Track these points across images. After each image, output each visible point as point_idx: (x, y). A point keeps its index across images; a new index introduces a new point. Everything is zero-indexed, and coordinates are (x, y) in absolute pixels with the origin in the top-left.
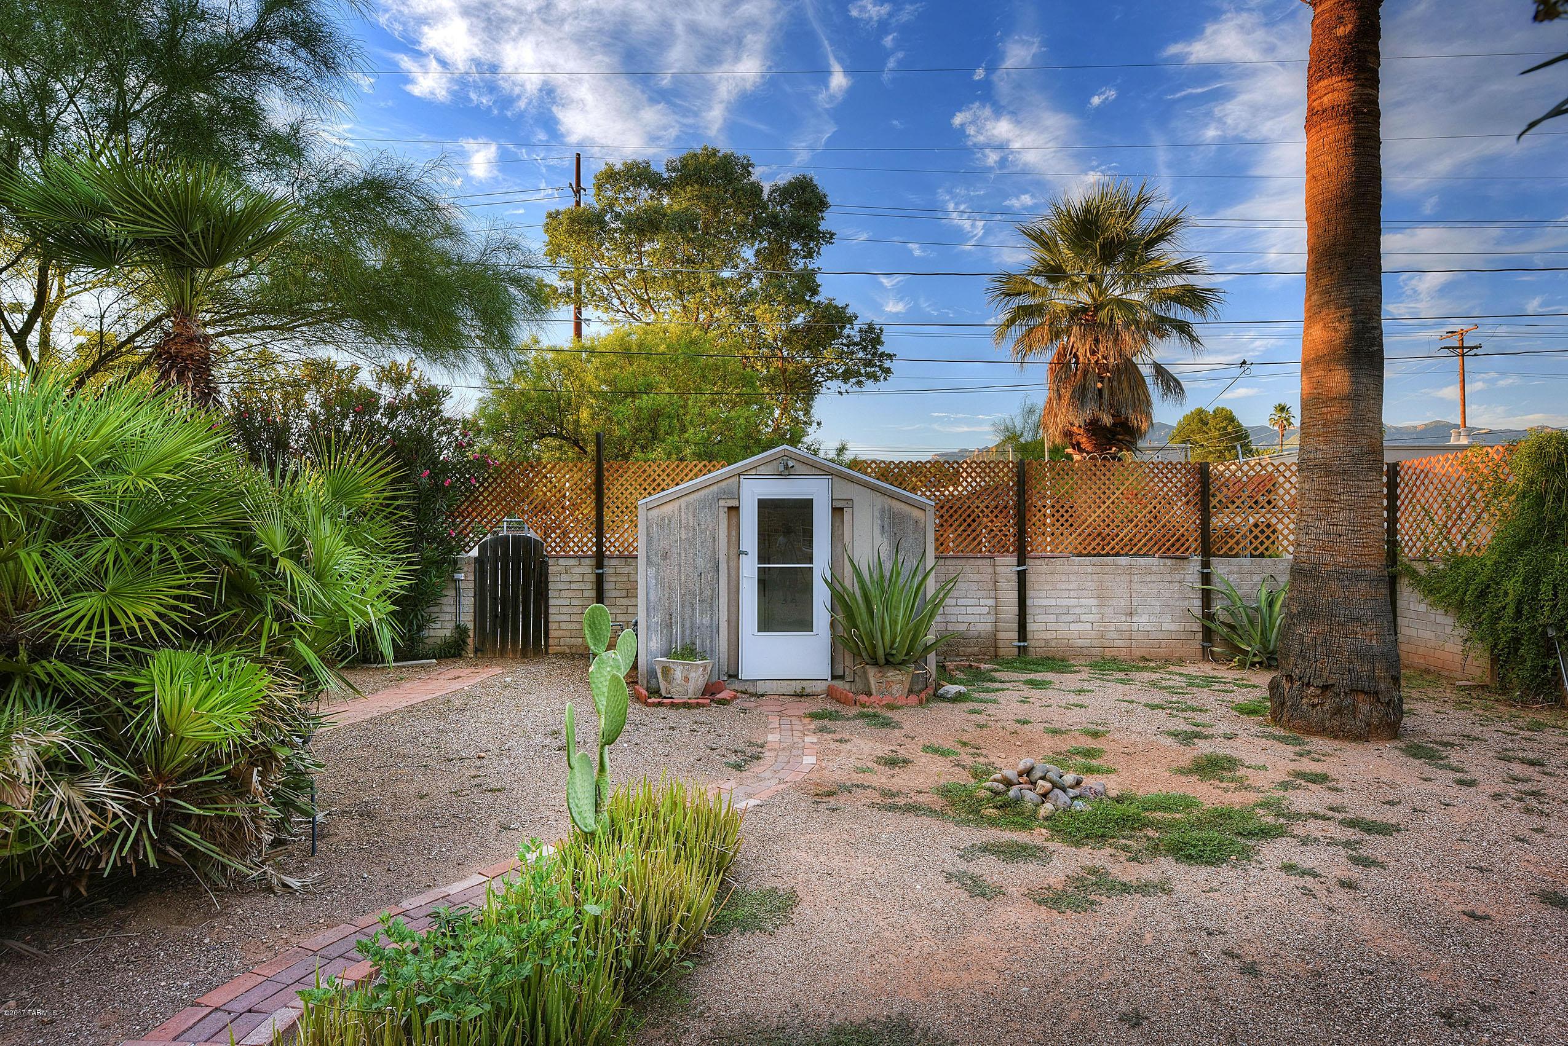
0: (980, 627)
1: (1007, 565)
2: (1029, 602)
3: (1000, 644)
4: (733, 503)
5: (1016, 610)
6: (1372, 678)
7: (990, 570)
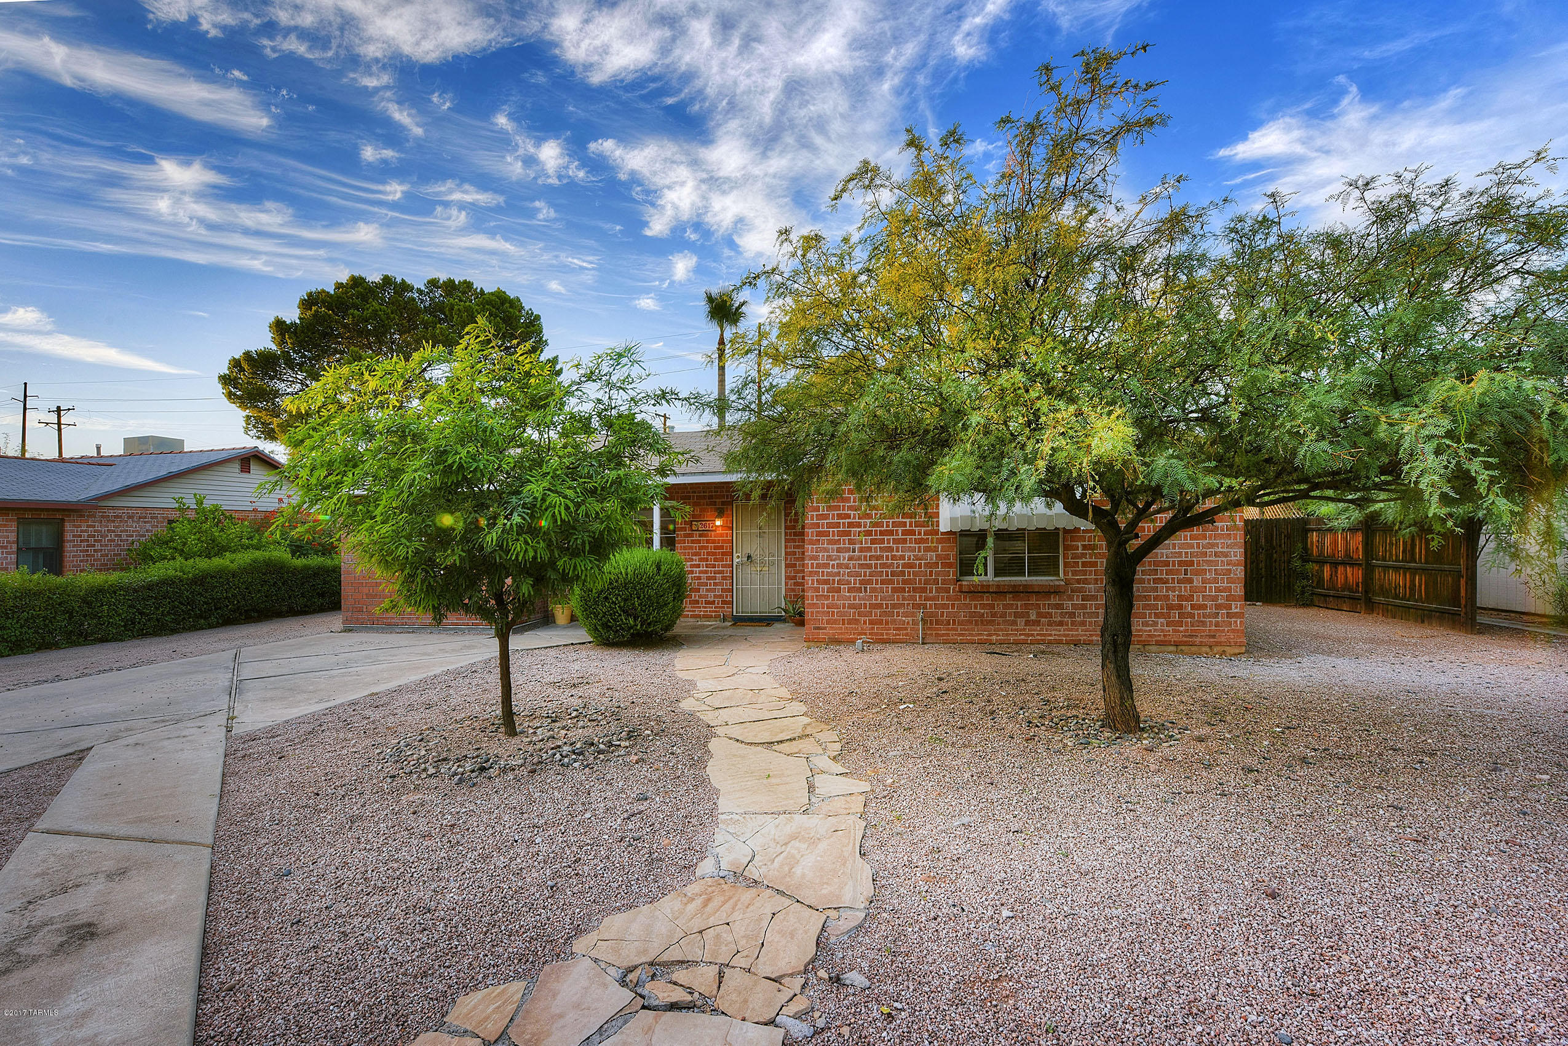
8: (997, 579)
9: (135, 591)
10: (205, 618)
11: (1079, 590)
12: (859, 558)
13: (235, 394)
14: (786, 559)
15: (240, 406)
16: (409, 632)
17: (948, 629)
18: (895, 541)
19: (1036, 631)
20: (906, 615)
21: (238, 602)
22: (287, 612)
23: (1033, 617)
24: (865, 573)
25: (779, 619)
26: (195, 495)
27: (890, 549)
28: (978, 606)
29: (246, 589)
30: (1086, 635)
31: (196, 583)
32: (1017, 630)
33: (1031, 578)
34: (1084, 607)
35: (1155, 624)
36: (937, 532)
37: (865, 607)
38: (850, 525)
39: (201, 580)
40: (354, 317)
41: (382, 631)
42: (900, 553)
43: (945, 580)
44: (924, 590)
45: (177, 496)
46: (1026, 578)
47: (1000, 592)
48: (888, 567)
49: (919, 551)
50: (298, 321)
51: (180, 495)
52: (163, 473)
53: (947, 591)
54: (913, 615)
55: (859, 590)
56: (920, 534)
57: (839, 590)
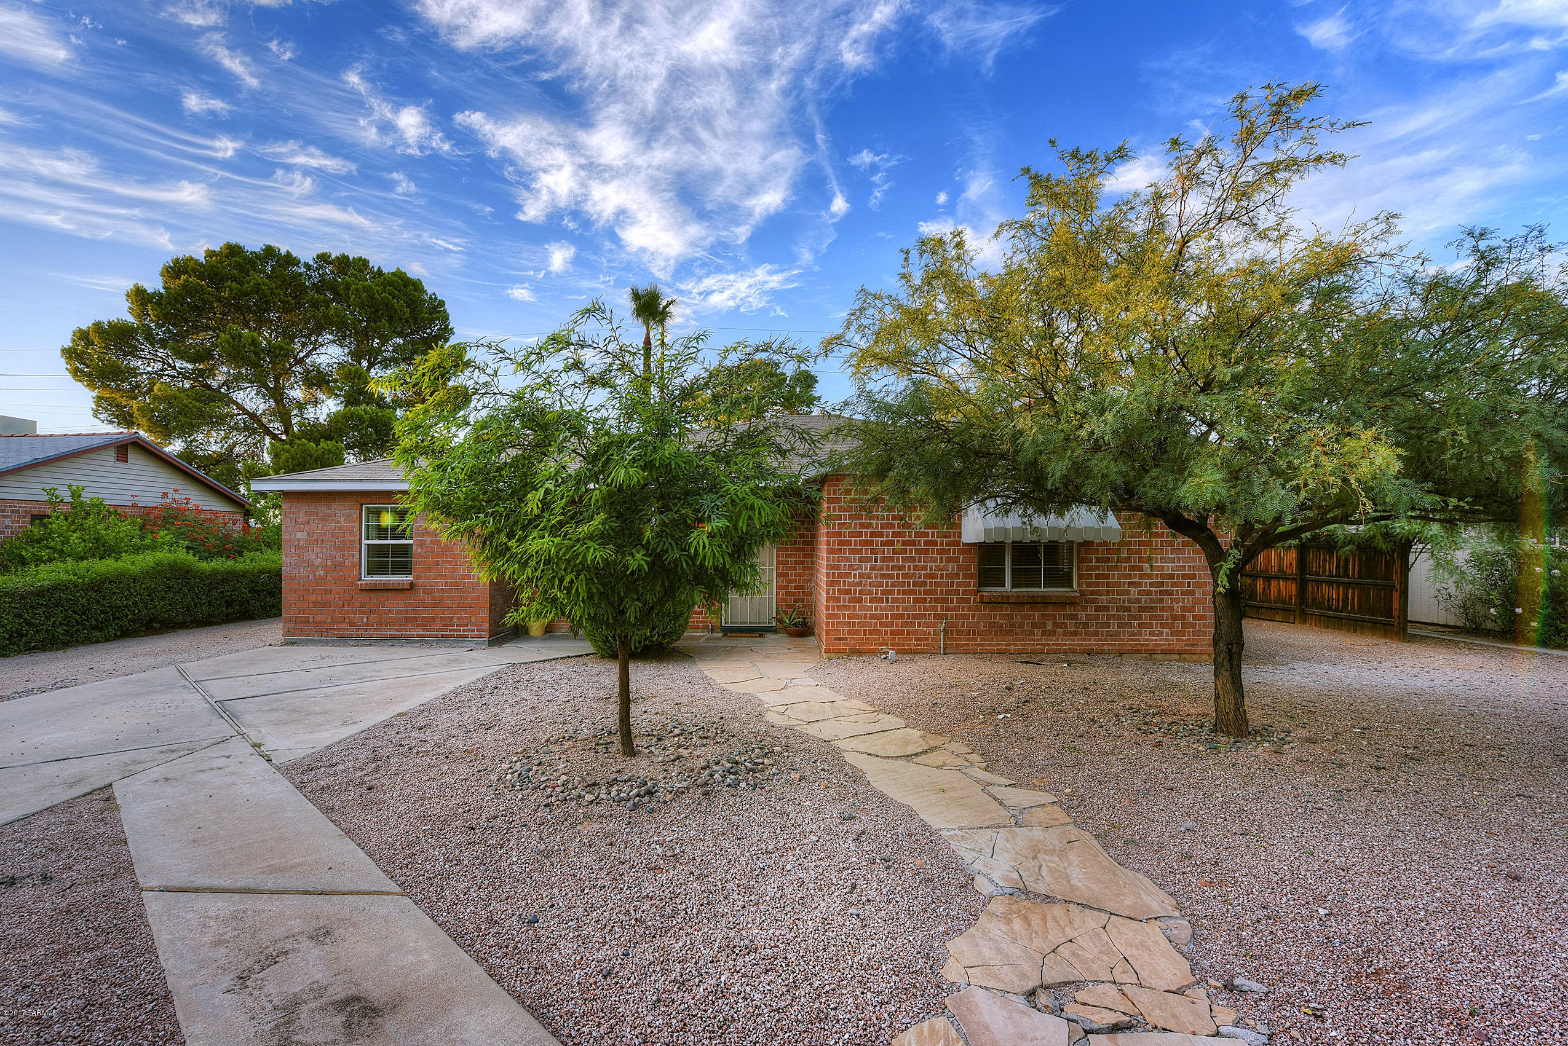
8: (1014, 590)
9: (23, 597)
10: (101, 630)
11: (1093, 601)
12: (881, 569)
13: (82, 371)
14: (778, 568)
15: (88, 385)
16: (367, 645)
17: (968, 640)
18: (918, 552)
19: (1052, 641)
20: (927, 625)
21: (139, 611)
22: (192, 622)
23: (1049, 627)
24: (887, 583)
25: (770, 630)
26: (70, 486)
27: (913, 560)
28: (998, 617)
29: (148, 595)
30: (1098, 645)
31: (92, 589)
32: (1034, 640)
33: (1046, 590)
34: (1097, 617)
35: (1161, 633)
36: (957, 543)
37: (887, 617)
38: (873, 534)
39: (98, 585)
40: (231, 290)
41: (334, 644)
42: (922, 563)
43: (965, 591)
44: (945, 600)
45: (48, 487)
46: (1042, 589)
47: (1018, 603)
48: (910, 577)
49: (941, 561)
50: (162, 291)
51: (52, 486)
52: (26, 459)
53: (968, 601)
54: (934, 625)
55: (881, 600)
56: (942, 544)
57: (860, 601)
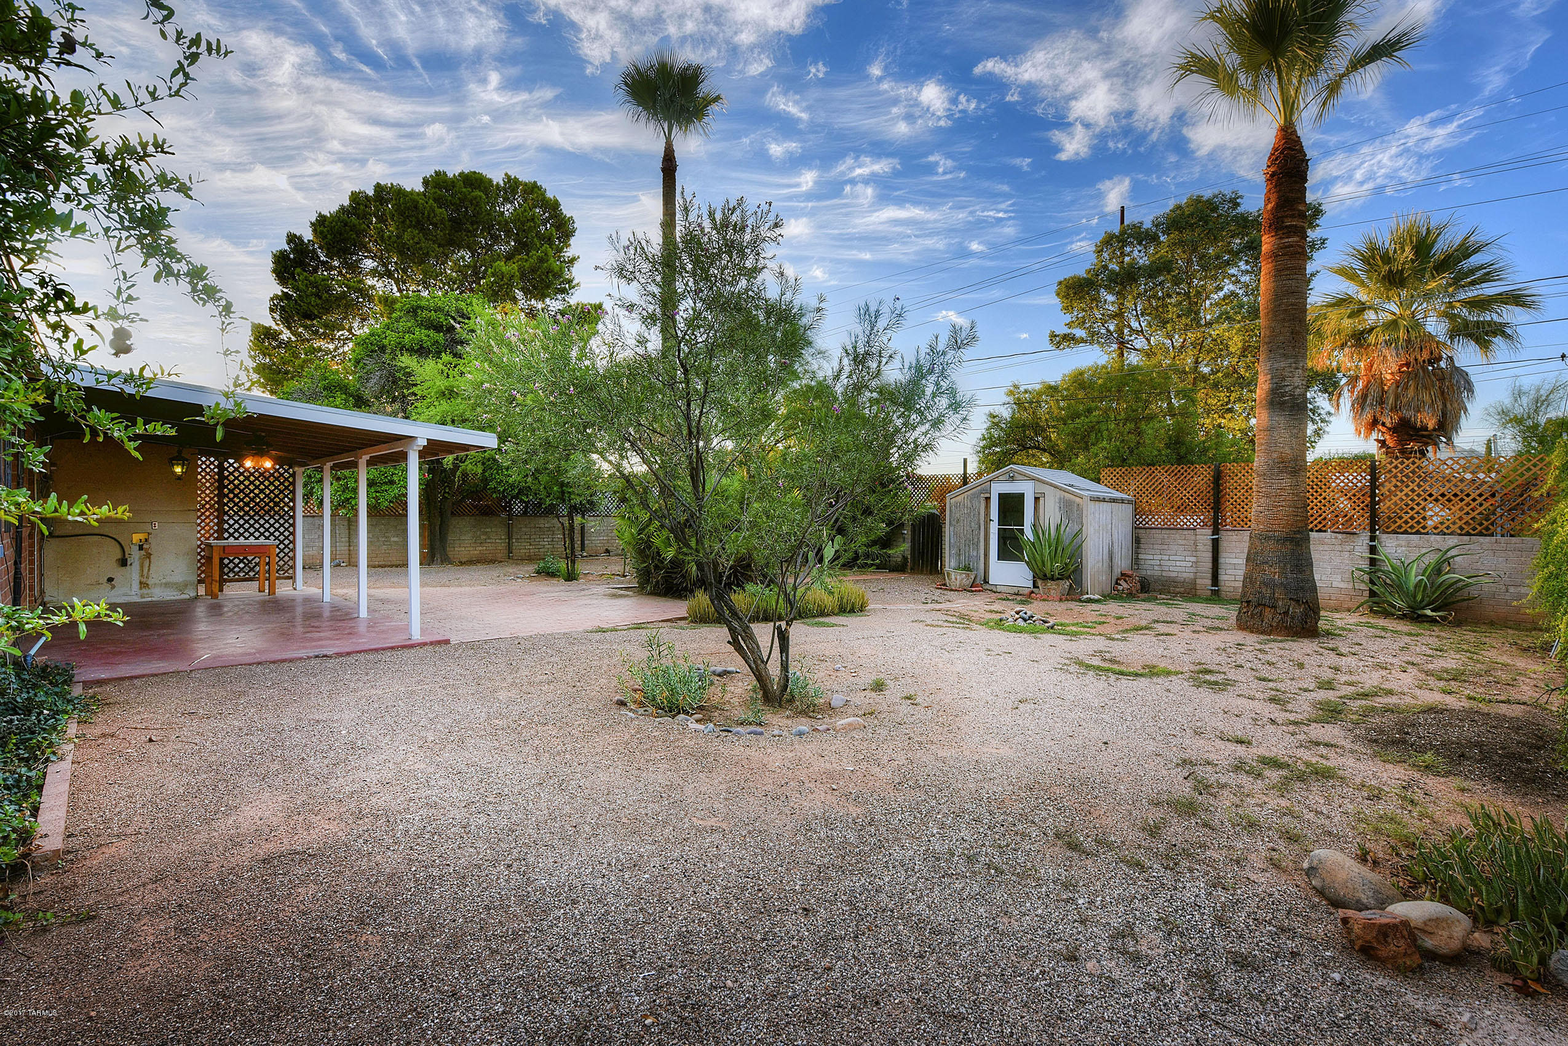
0: (1185, 575)
1: (1205, 536)
2: (1221, 560)
3: (1198, 587)
4: (987, 495)
5: (1210, 565)
6: (1272, 598)
7: (1193, 538)
